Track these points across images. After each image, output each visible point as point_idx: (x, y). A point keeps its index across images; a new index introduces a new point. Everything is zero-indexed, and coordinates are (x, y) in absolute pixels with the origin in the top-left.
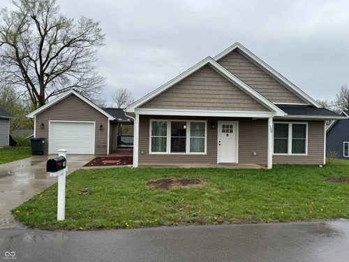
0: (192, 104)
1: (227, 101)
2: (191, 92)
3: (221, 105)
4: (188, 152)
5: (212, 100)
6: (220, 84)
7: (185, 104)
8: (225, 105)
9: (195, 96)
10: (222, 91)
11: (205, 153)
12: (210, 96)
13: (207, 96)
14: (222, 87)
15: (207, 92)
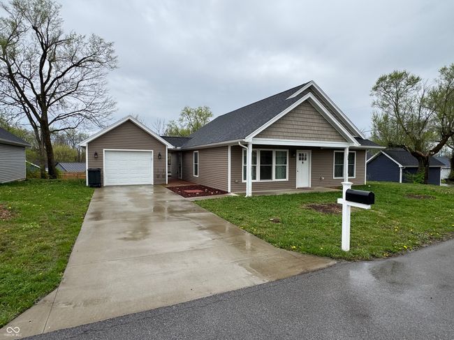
0: (294, 134)
1: (319, 133)
2: (293, 123)
3: (315, 136)
4: (274, 179)
5: (309, 132)
6: (315, 117)
7: (289, 135)
8: (318, 136)
9: (297, 127)
10: (317, 124)
11: (287, 179)
12: (307, 128)
13: (305, 128)
14: (316, 119)
15: (305, 124)
